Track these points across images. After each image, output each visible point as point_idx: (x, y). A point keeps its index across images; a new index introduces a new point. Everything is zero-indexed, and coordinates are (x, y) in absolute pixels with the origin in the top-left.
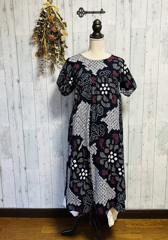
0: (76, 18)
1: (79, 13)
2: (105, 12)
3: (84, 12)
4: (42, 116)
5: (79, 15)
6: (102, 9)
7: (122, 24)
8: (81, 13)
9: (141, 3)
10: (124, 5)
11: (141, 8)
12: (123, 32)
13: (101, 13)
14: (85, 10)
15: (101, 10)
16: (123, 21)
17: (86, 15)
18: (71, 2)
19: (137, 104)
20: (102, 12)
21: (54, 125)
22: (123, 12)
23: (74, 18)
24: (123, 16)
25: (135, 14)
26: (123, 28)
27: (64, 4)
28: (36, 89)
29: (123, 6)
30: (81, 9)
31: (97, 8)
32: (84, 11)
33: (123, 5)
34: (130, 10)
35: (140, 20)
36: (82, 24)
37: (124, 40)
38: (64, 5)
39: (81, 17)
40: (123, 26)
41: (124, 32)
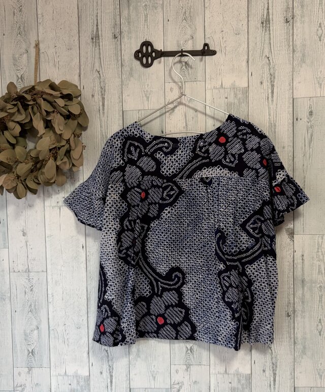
0: (131, 69)
1: (140, 56)
2: (213, 53)
3: (154, 54)
4: (30, 351)
5: (141, 60)
6: (206, 45)
7: (267, 84)
8: (147, 55)
9: (320, 24)
10: (271, 32)
11: (320, 38)
12: (269, 108)
13: (203, 55)
14: (159, 46)
15: (204, 47)
16: (269, 75)
17: (160, 62)
18: (118, 26)
19: (320, 322)
20: (207, 51)
21: (66, 378)
22: (266, 52)
23: (126, 69)
24: (270, 63)
25: (304, 55)
26: (270, 95)
27: (100, 33)
28: (16, 270)
29: (267, 36)
30: (147, 44)
31: (190, 42)
32: (153, 50)
33: (268, 32)
34: (289, 47)
35: (319, 73)
36: (148, 85)
37: (275, 129)
38: (99, 37)
39: (148, 65)
40: (270, 91)
41: (271, 107)
